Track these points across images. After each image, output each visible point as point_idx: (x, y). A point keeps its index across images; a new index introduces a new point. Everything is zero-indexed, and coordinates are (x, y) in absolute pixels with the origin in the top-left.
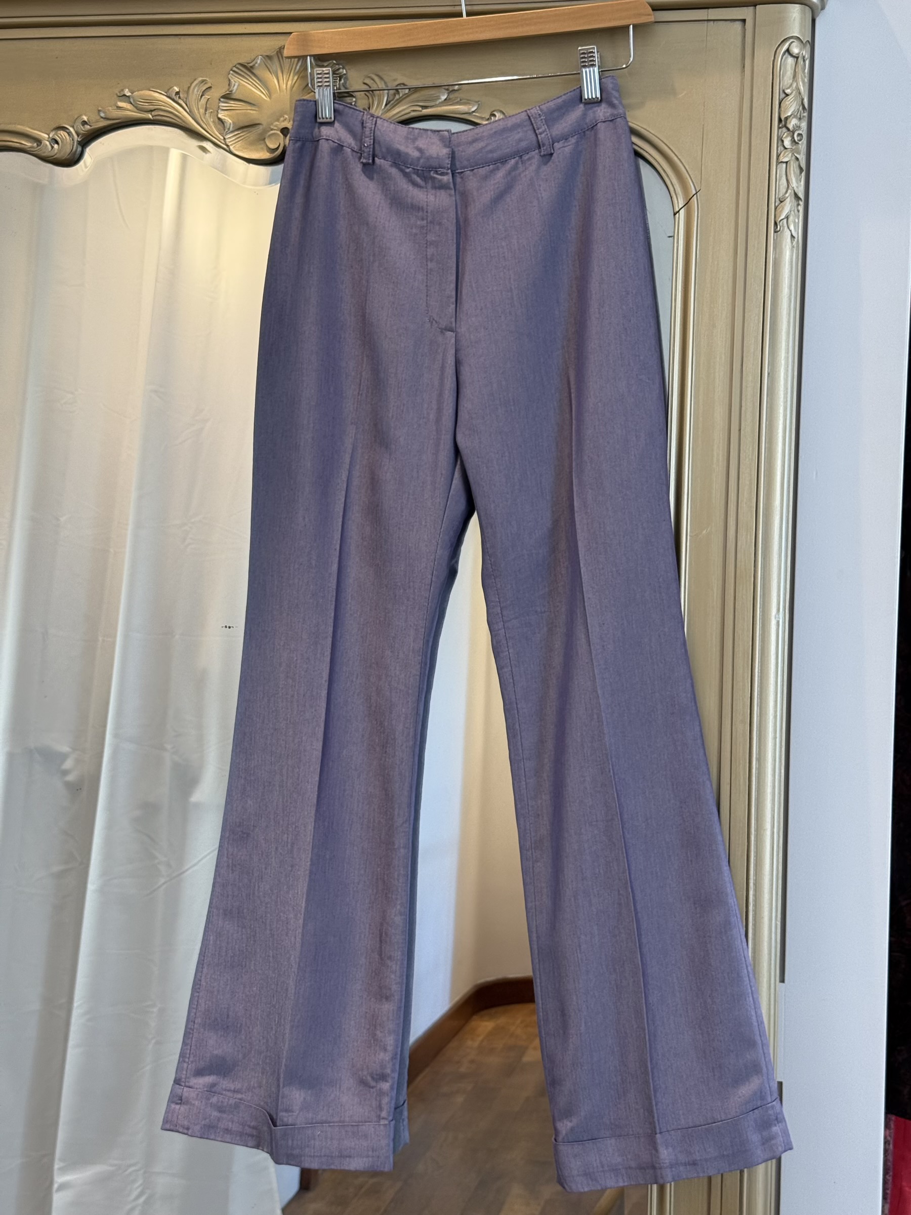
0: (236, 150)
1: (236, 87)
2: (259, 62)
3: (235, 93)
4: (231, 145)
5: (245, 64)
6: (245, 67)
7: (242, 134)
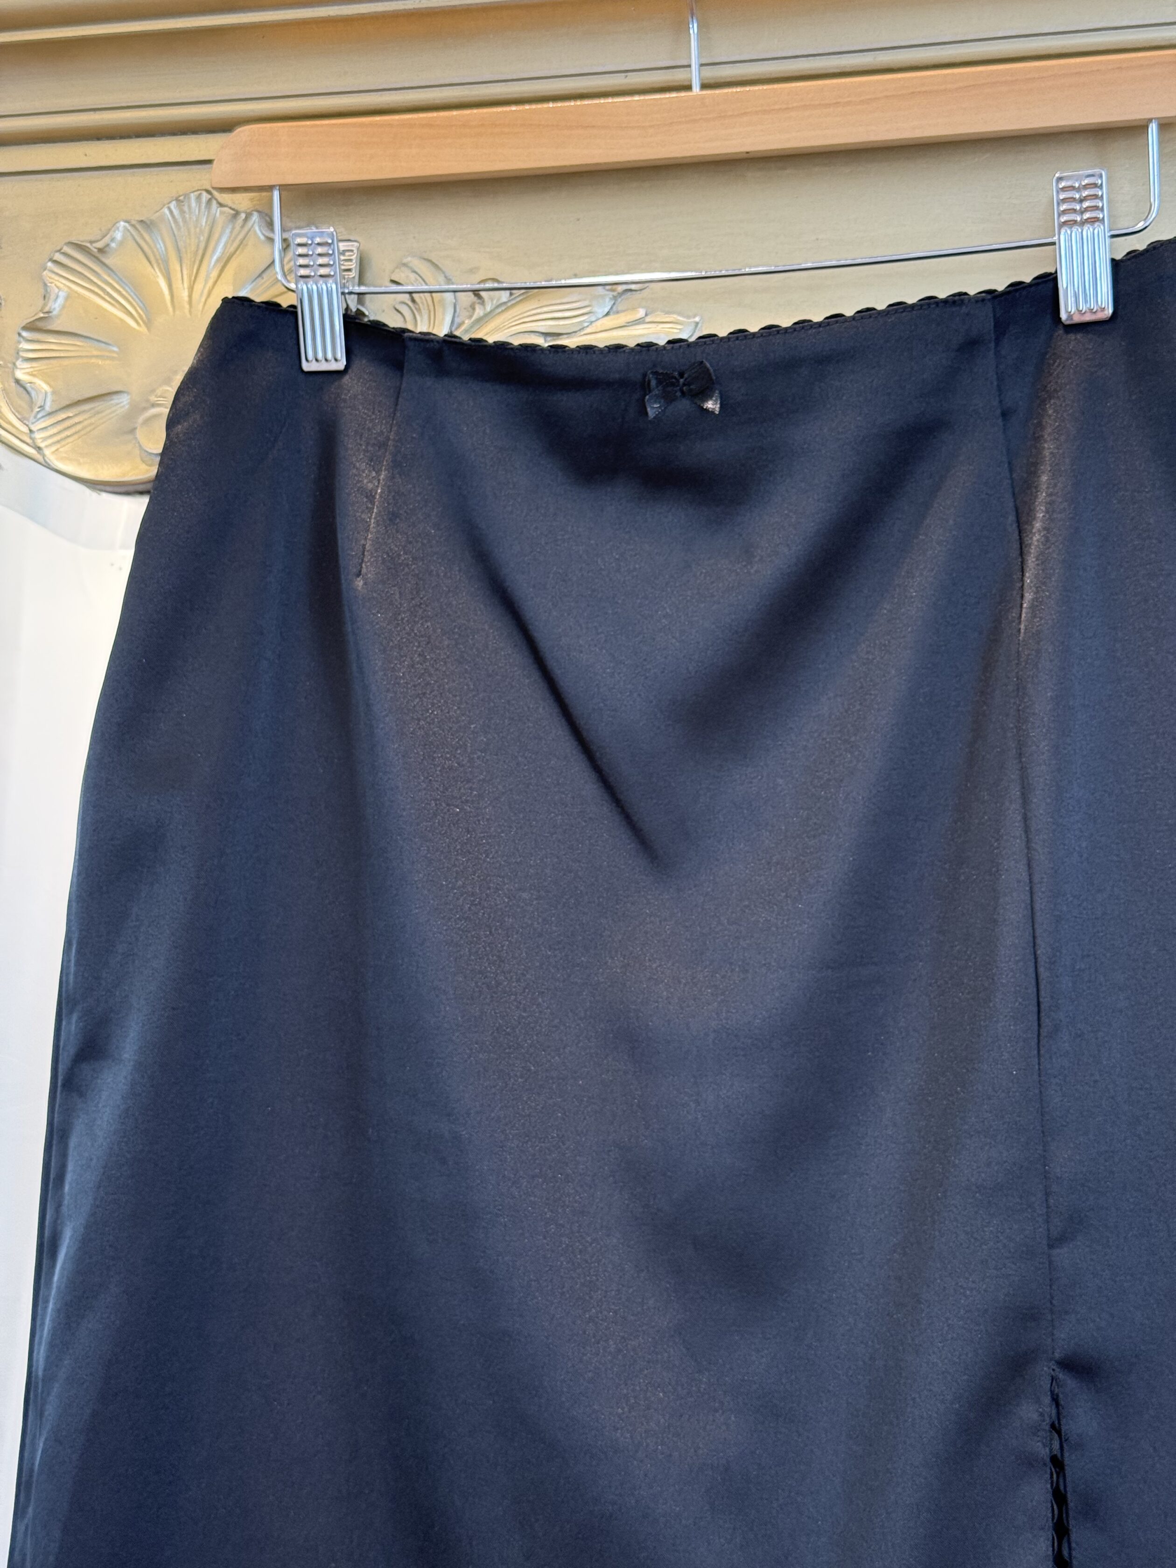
0: (62, 459)
1: (60, 301)
2: (119, 236)
3: (58, 316)
4: (50, 445)
5: (84, 244)
6: (84, 250)
7: (76, 420)
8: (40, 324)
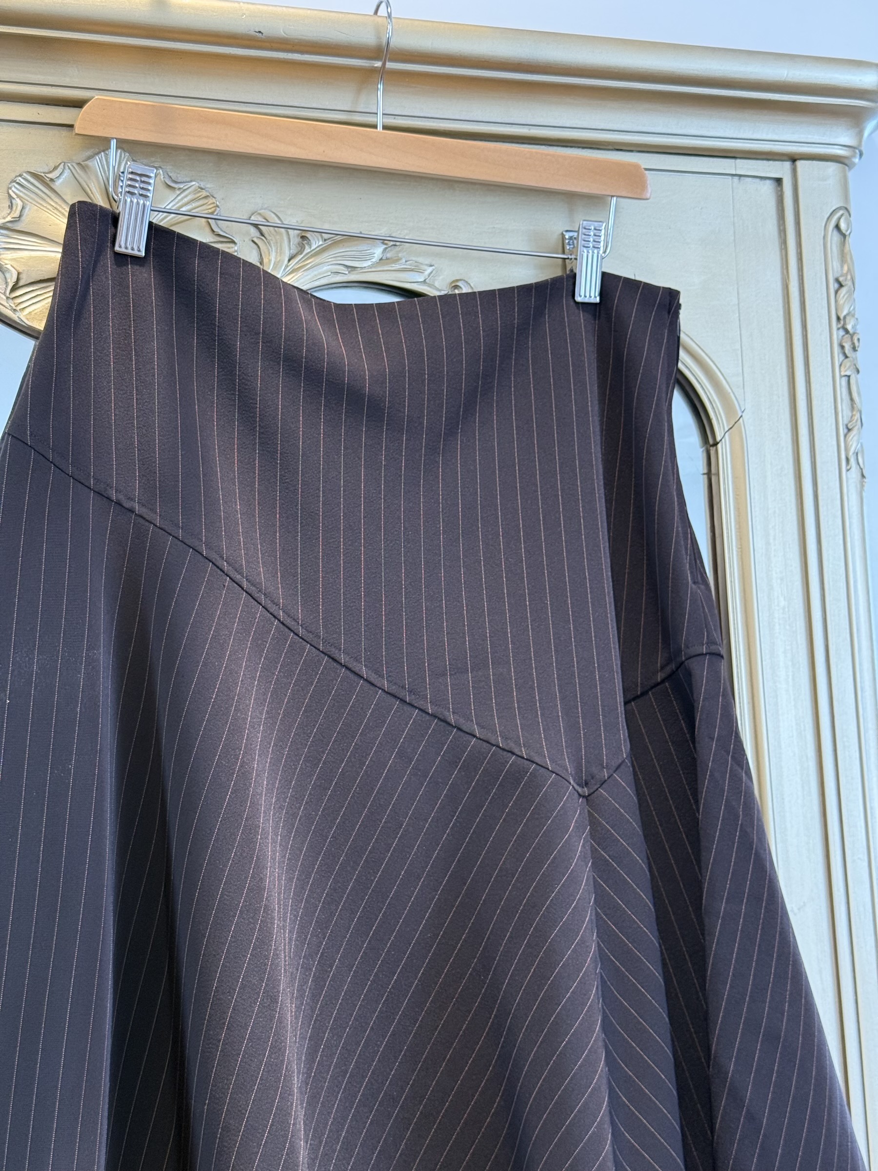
0: (31, 318)
1: (24, 212)
2: (65, 173)
3: (24, 222)
4: (22, 309)
5: (40, 174)
6: (39, 178)
7: (39, 293)
8: (9, 225)
